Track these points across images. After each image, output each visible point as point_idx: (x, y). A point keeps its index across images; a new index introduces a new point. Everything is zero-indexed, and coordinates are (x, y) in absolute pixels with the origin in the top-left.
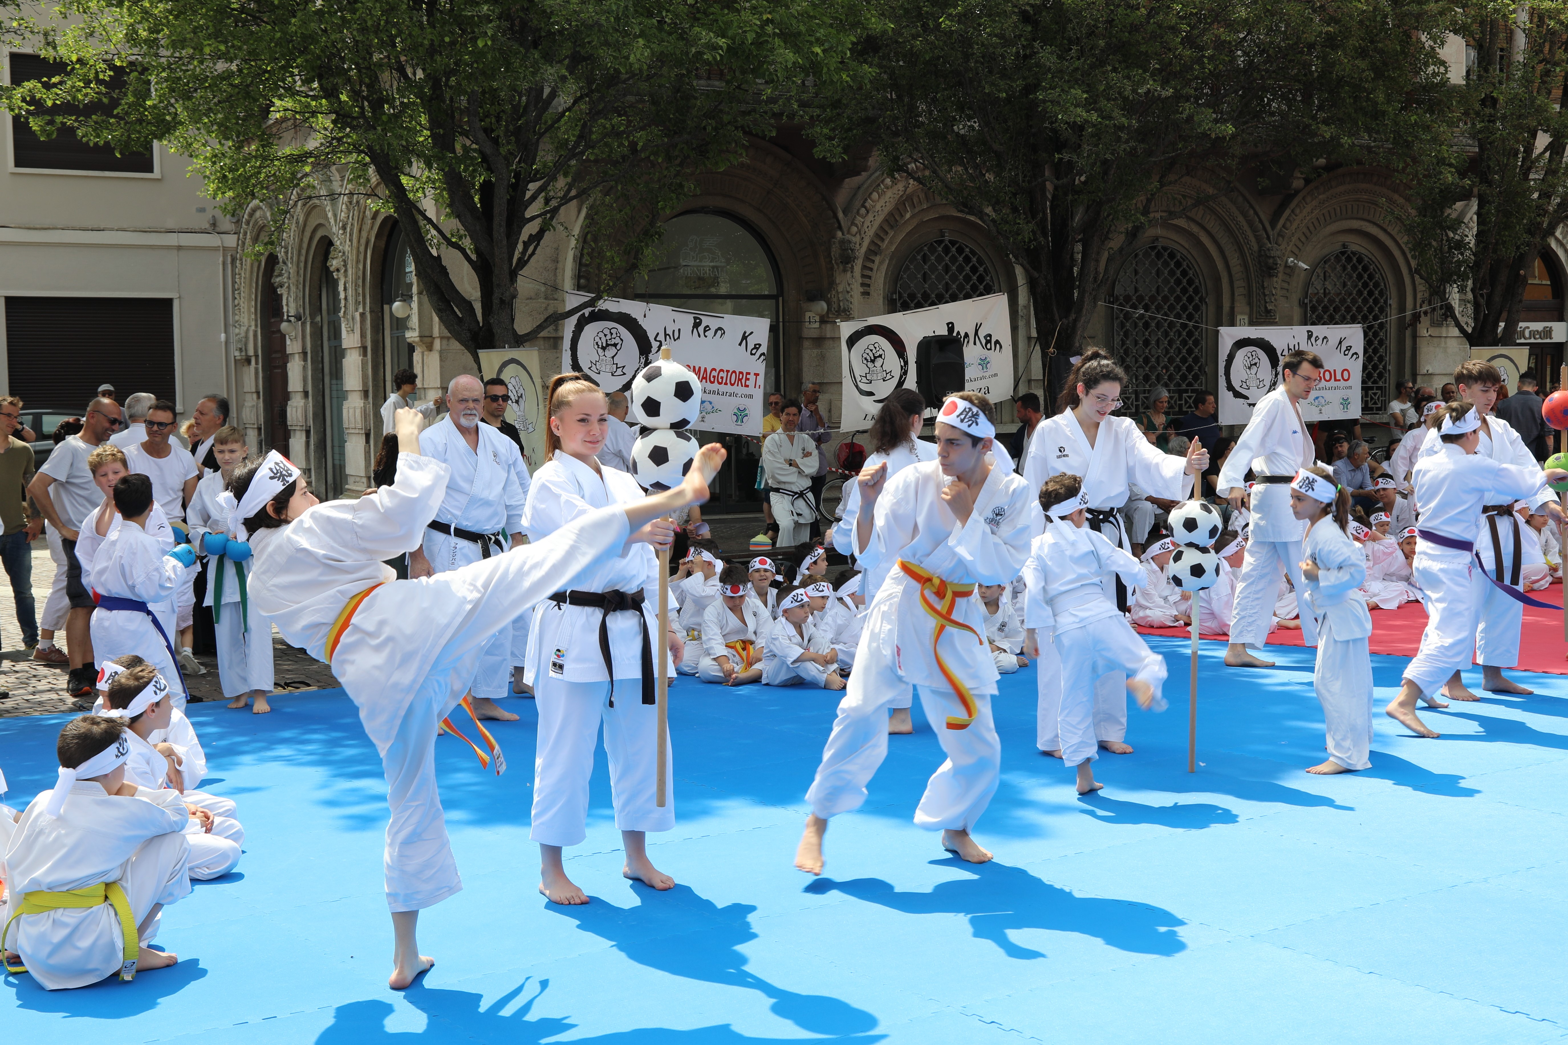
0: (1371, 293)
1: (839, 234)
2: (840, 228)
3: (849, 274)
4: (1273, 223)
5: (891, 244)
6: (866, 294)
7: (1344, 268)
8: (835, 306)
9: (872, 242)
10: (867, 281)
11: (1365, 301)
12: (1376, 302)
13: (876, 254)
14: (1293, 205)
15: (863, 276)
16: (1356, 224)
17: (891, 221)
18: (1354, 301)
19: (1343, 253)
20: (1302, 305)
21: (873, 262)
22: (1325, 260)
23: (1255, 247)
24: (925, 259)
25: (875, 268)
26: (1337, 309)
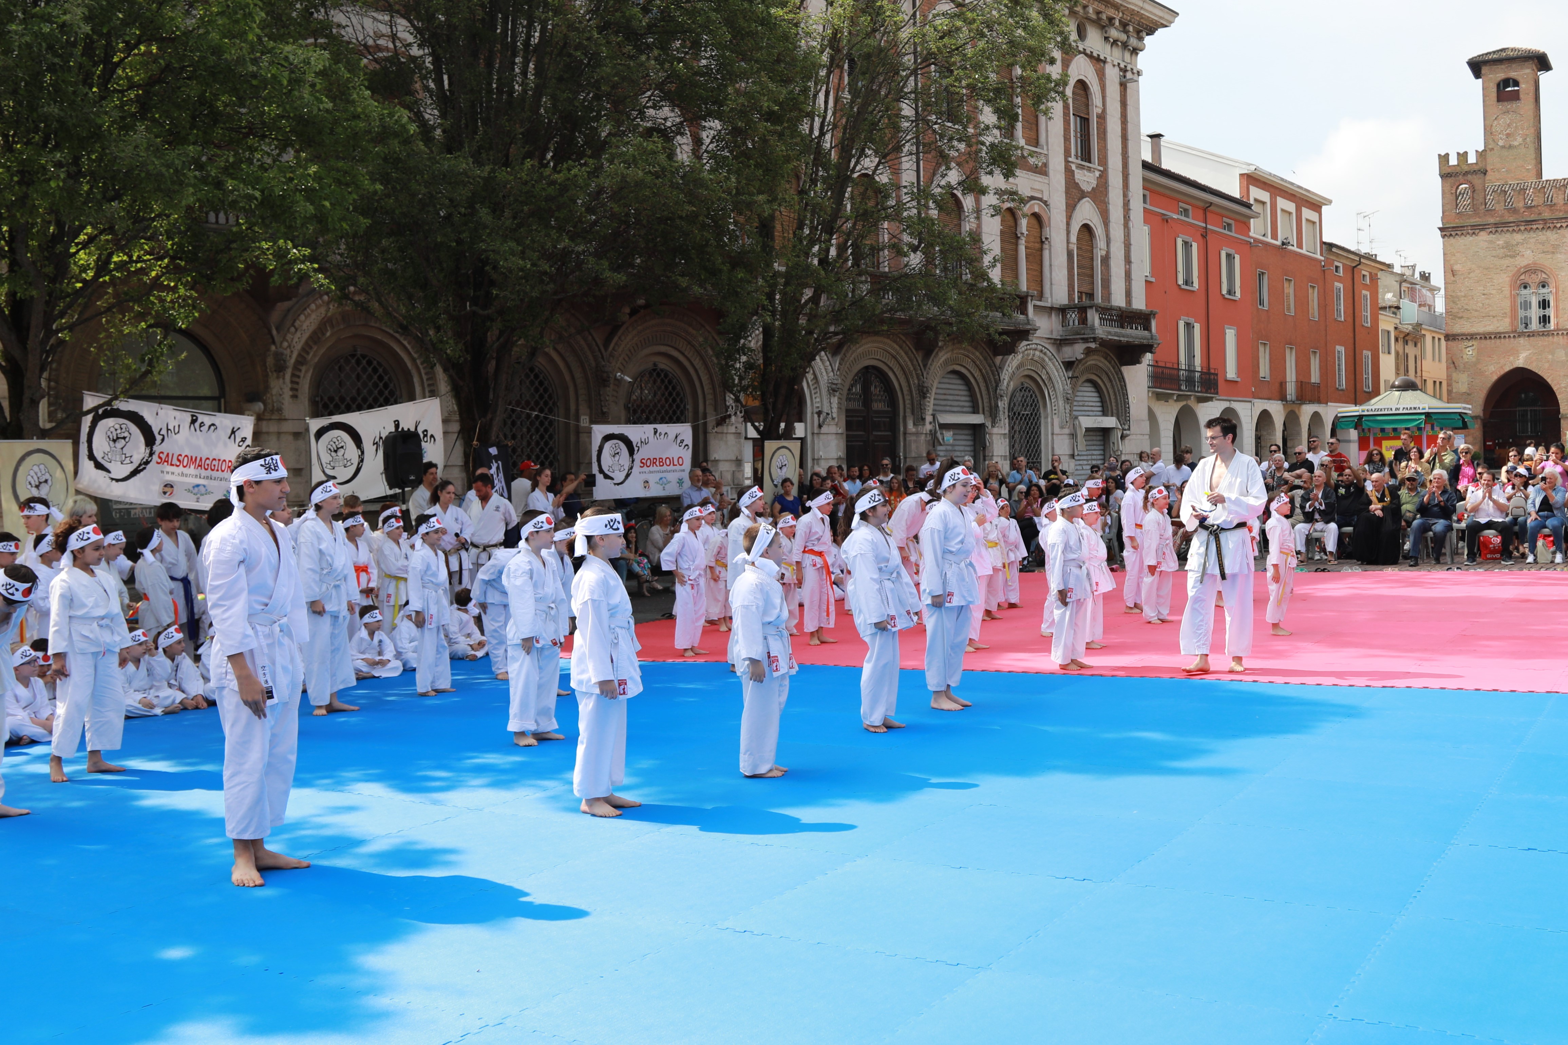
0: (674, 400)
1: (273, 348)
2: (274, 342)
3: (281, 380)
4: (606, 346)
5: (315, 357)
6: (295, 397)
7: (655, 382)
8: (270, 406)
9: (300, 355)
10: (295, 386)
11: (671, 406)
12: (678, 407)
13: (302, 364)
14: (620, 333)
15: (292, 382)
16: (663, 349)
17: (315, 338)
18: (663, 407)
19: (654, 370)
20: (627, 408)
21: (300, 370)
22: (641, 375)
23: (593, 364)
24: (340, 368)
25: (302, 375)
26: (651, 412)
